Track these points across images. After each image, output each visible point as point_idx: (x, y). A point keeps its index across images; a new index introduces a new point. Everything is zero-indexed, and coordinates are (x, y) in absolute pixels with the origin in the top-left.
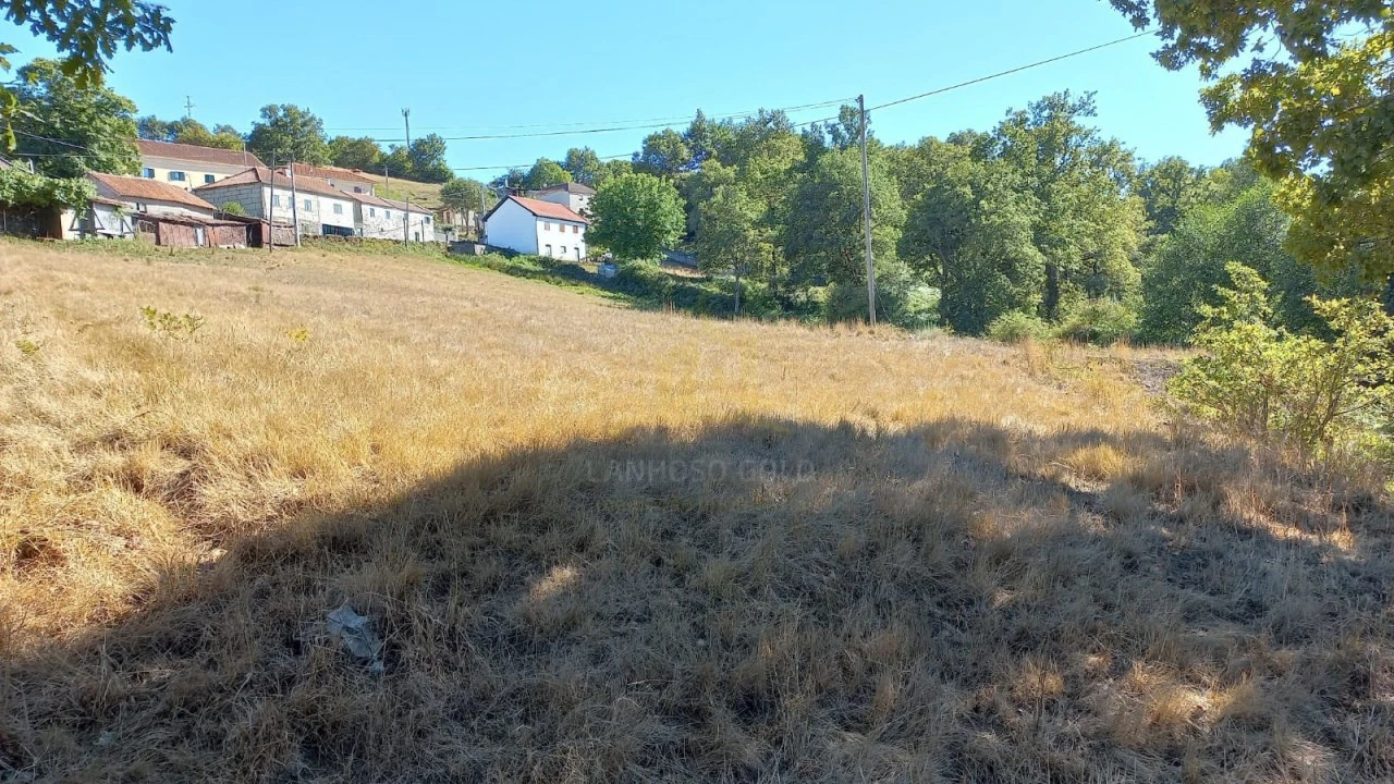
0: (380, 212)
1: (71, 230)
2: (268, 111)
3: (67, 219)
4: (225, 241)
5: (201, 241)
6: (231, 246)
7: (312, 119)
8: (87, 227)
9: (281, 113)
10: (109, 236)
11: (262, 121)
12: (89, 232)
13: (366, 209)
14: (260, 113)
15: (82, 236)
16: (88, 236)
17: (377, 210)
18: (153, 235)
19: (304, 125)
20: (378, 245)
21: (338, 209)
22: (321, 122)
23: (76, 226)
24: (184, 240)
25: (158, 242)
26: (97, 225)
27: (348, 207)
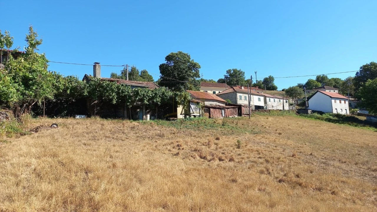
0: (272, 100)
1: (181, 114)
2: (228, 72)
3: (180, 109)
4: (231, 114)
5: (223, 115)
6: (233, 116)
7: (242, 72)
8: (187, 113)
9: (232, 72)
10: (195, 116)
11: (227, 75)
12: (188, 115)
13: (268, 99)
14: (226, 72)
15: (185, 117)
16: (188, 117)
17: (271, 99)
18: (208, 114)
19: (239, 74)
20: (275, 112)
21: (259, 100)
22: (244, 73)
23: (183, 113)
24: (218, 115)
25: (210, 117)
26: (191, 112)
27: (262, 98)
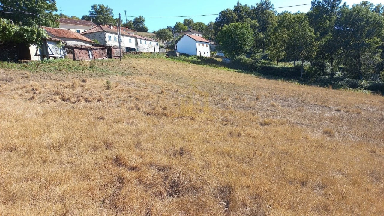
0: (143, 41)
1: (36, 55)
2: (94, 7)
3: (33, 49)
4: (100, 56)
5: (91, 57)
6: (103, 58)
7: (110, 9)
8: (44, 54)
9: (98, 8)
10: (55, 58)
11: (92, 11)
12: (45, 56)
13: (139, 40)
14: (91, 8)
15: (42, 58)
16: (45, 58)
17: (142, 40)
18: (72, 55)
19: (107, 11)
20: (146, 54)
21: (130, 41)
22: (112, 10)
23: (39, 53)
24: (85, 57)
25: (74, 59)
26: (50, 52)
27: (133, 40)
